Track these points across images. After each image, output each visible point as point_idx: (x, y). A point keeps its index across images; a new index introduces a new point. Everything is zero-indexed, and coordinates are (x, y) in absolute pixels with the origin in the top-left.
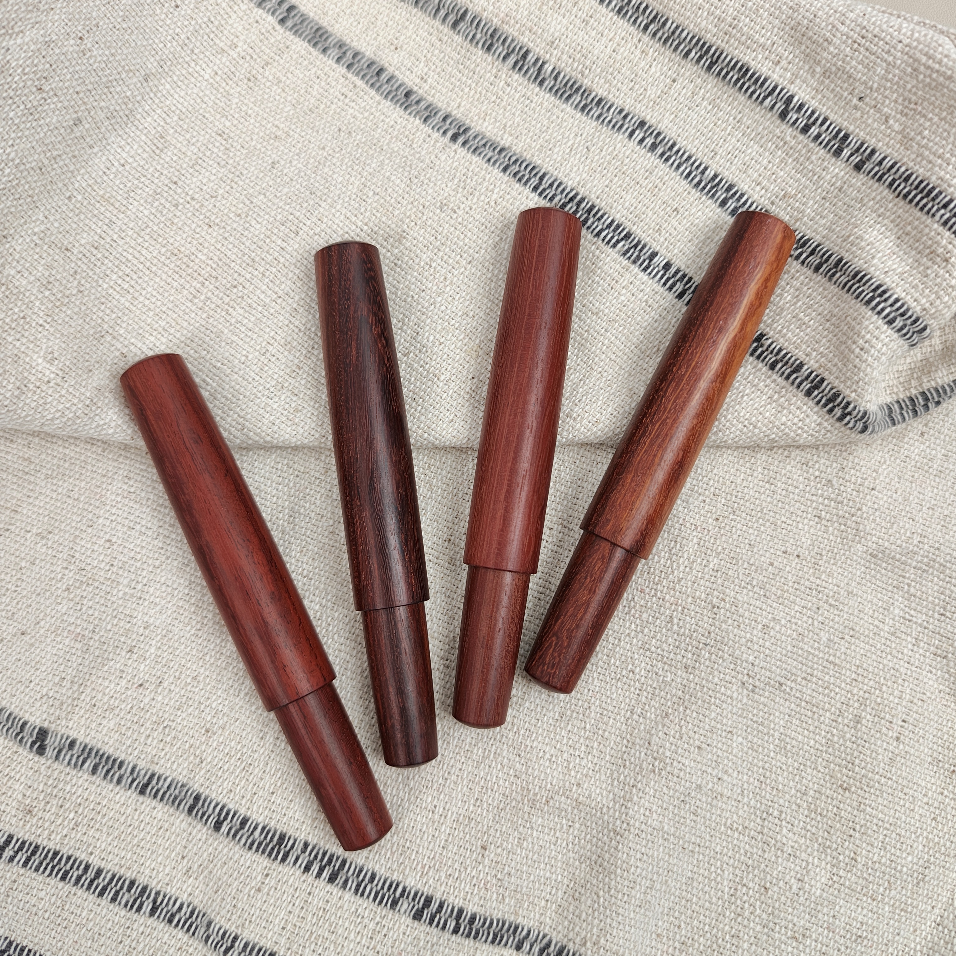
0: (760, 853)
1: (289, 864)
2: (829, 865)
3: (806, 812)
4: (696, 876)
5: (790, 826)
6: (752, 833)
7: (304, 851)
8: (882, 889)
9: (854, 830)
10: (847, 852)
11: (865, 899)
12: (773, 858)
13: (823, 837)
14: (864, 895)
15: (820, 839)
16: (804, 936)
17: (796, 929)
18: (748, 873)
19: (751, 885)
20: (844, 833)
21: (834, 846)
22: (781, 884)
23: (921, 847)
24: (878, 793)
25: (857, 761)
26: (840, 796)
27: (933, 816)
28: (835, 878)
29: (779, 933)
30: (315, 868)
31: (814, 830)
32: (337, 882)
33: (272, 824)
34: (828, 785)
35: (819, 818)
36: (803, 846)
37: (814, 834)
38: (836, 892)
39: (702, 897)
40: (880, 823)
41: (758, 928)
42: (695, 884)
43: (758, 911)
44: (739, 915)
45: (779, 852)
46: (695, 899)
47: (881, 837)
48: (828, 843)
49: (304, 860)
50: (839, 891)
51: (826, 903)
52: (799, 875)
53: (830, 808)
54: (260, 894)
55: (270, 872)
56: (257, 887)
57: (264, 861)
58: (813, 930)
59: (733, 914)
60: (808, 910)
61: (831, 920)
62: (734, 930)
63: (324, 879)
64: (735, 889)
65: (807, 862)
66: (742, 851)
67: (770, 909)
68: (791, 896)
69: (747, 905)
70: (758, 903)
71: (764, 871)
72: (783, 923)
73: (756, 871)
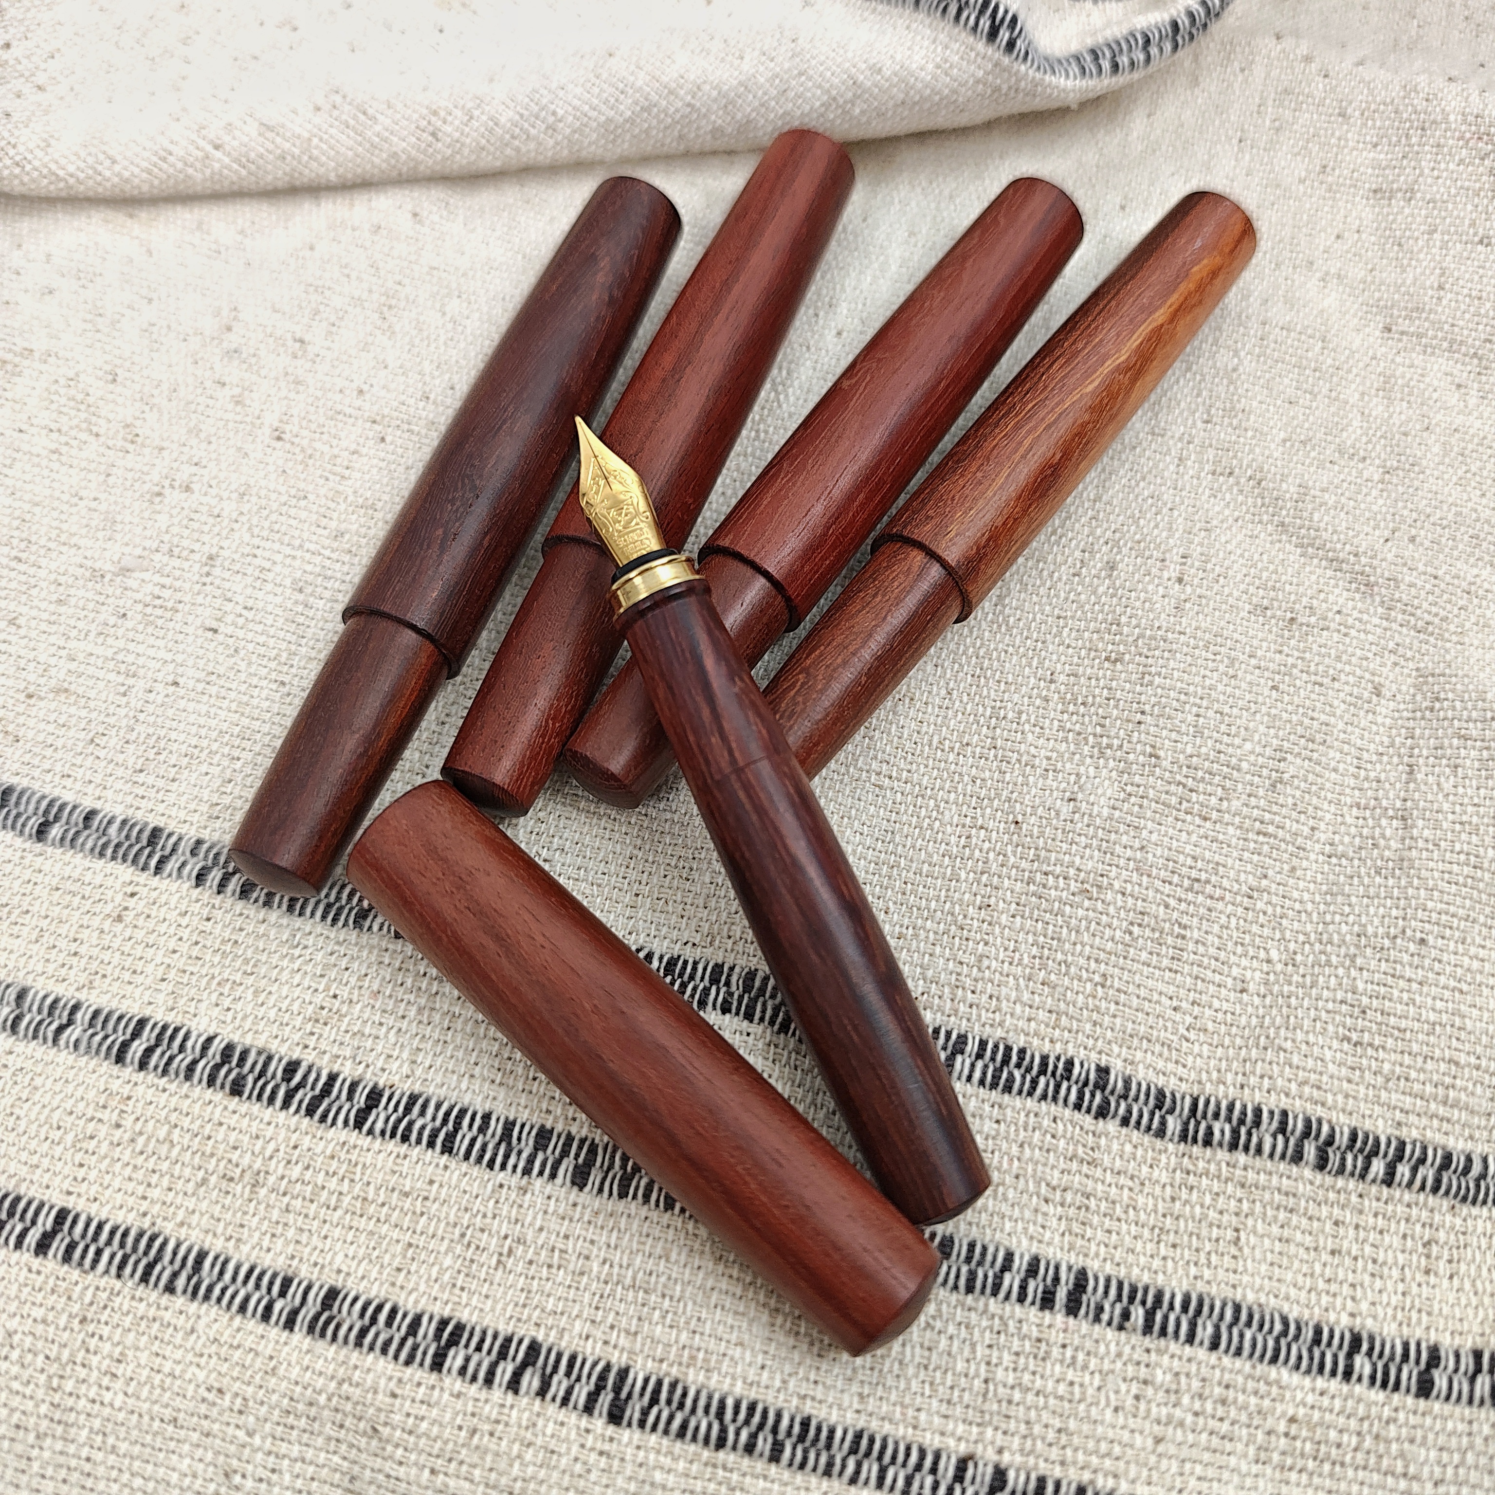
0: (996, 776)
1: (170, 875)
2: (1114, 773)
3: (1060, 707)
4: (898, 826)
5: (1037, 730)
6: (978, 750)
7: (193, 853)
8: (1214, 801)
9: (1143, 713)
10: (1139, 748)
11: (1189, 818)
12: (1020, 780)
13: (1095, 735)
14: (1186, 813)
15: (1091, 739)
16: (1099, 887)
17: (1083, 876)
18: (984, 809)
19: (992, 825)
20: (1128, 721)
21: (1116, 742)
22: (1041, 812)
23: (1262, 729)
24: (1166, 654)
25: (1124, 619)
26: (1109, 673)
27: (1270, 683)
28: (1129, 788)
29: (1056, 888)
31: (1078, 728)
33: (139, 815)
34: (1086, 662)
35: (1082, 709)
36: (1067, 755)
37: (1079, 734)
38: (1136, 808)
39: (915, 857)
40: (1183, 697)
41: (1019, 887)
43: (1012, 859)
44: (982, 873)
45: (1028, 768)
46: (903, 863)
47: (1190, 718)
48: (1105, 741)
49: (194, 866)
50: (1141, 806)
51: (1122, 828)
52: (1068, 794)
53: (1097, 691)
54: (121, 926)
55: (137, 889)
56: (115, 915)
57: (125, 872)
58: (1113, 875)
59: (972, 875)
60: (1095, 842)
61: (1139, 855)
62: (979, 897)
63: (233, 894)
64: (968, 837)
65: (1077, 775)
66: (966, 778)
67: (1032, 851)
68: (1061, 825)
69: (992, 856)
70: (1010, 849)
71: (1009, 801)
72: (1058, 870)
73: (996, 802)
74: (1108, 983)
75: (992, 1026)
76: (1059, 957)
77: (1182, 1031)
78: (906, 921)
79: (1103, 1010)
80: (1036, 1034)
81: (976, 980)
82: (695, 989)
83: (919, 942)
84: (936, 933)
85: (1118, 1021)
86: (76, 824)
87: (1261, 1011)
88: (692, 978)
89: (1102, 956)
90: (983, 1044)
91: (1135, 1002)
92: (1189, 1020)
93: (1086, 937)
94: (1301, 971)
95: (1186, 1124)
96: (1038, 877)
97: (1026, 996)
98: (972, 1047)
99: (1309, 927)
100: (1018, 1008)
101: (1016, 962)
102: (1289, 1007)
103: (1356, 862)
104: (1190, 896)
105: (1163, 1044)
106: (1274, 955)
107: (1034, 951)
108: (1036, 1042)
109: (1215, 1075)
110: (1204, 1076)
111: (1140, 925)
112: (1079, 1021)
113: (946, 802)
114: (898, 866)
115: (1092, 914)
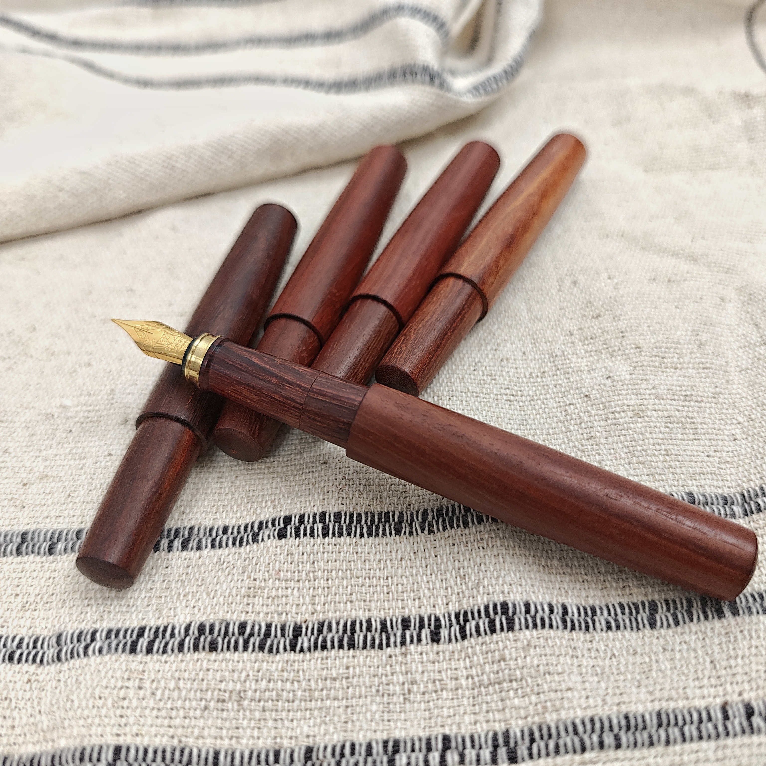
0: (565, 381)
2: (622, 361)
3: (581, 344)
4: (527, 416)
5: (575, 356)
6: (550, 373)
8: (675, 360)
10: (628, 347)
11: (668, 370)
12: (578, 378)
13: (604, 349)
14: (666, 368)
15: (603, 351)
16: (642, 411)
17: (631, 408)
18: (567, 396)
19: (574, 402)
20: (617, 338)
21: (616, 348)
22: (596, 387)
23: (681, 324)
26: (597, 323)
28: (633, 365)
29: (621, 418)
31: (594, 349)
34: (583, 322)
35: (592, 341)
36: (595, 361)
37: (596, 351)
38: (641, 372)
41: (603, 423)
43: (593, 412)
44: (581, 423)
45: (579, 373)
46: (538, 432)
47: (646, 328)
48: (611, 350)
50: (643, 370)
51: (639, 382)
52: (605, 376)
53: (595, 332)
58: (645, 403)
59: (576, 426)
60: (629, 392)
61: (653, 391)
62: (585, 435)
64: (565, 411)
65: (605, 367)
67: (601, 406)
68: (609, 389)
69: (582, 414)
70: (589, 408)
71: (578, 389)
72: (618, 409)
73: (571, 392)
74: (670, 453)
76: (639, 448)
77: (717, 465)
79: (674, 466)
85: (683, 469)
86: (72, 539)
87: (749, 445)
89: (660, 441)
91: (687, 458)
92: (717, 459)
93: (648, 435)
94: (757, 421)
95: (743, 506)
96: (610, 416)
99: (749, 403)
101: (618, 458)
103: (754, 369)
104: (687, 404)
105: (711, 473)
106: (740, 419)
107: (625, 450)
109: (744, 479)
110: (740, 482)
111: (670, 422)
113: (546, 399)
114: (536, 434)
115: (645, 424)
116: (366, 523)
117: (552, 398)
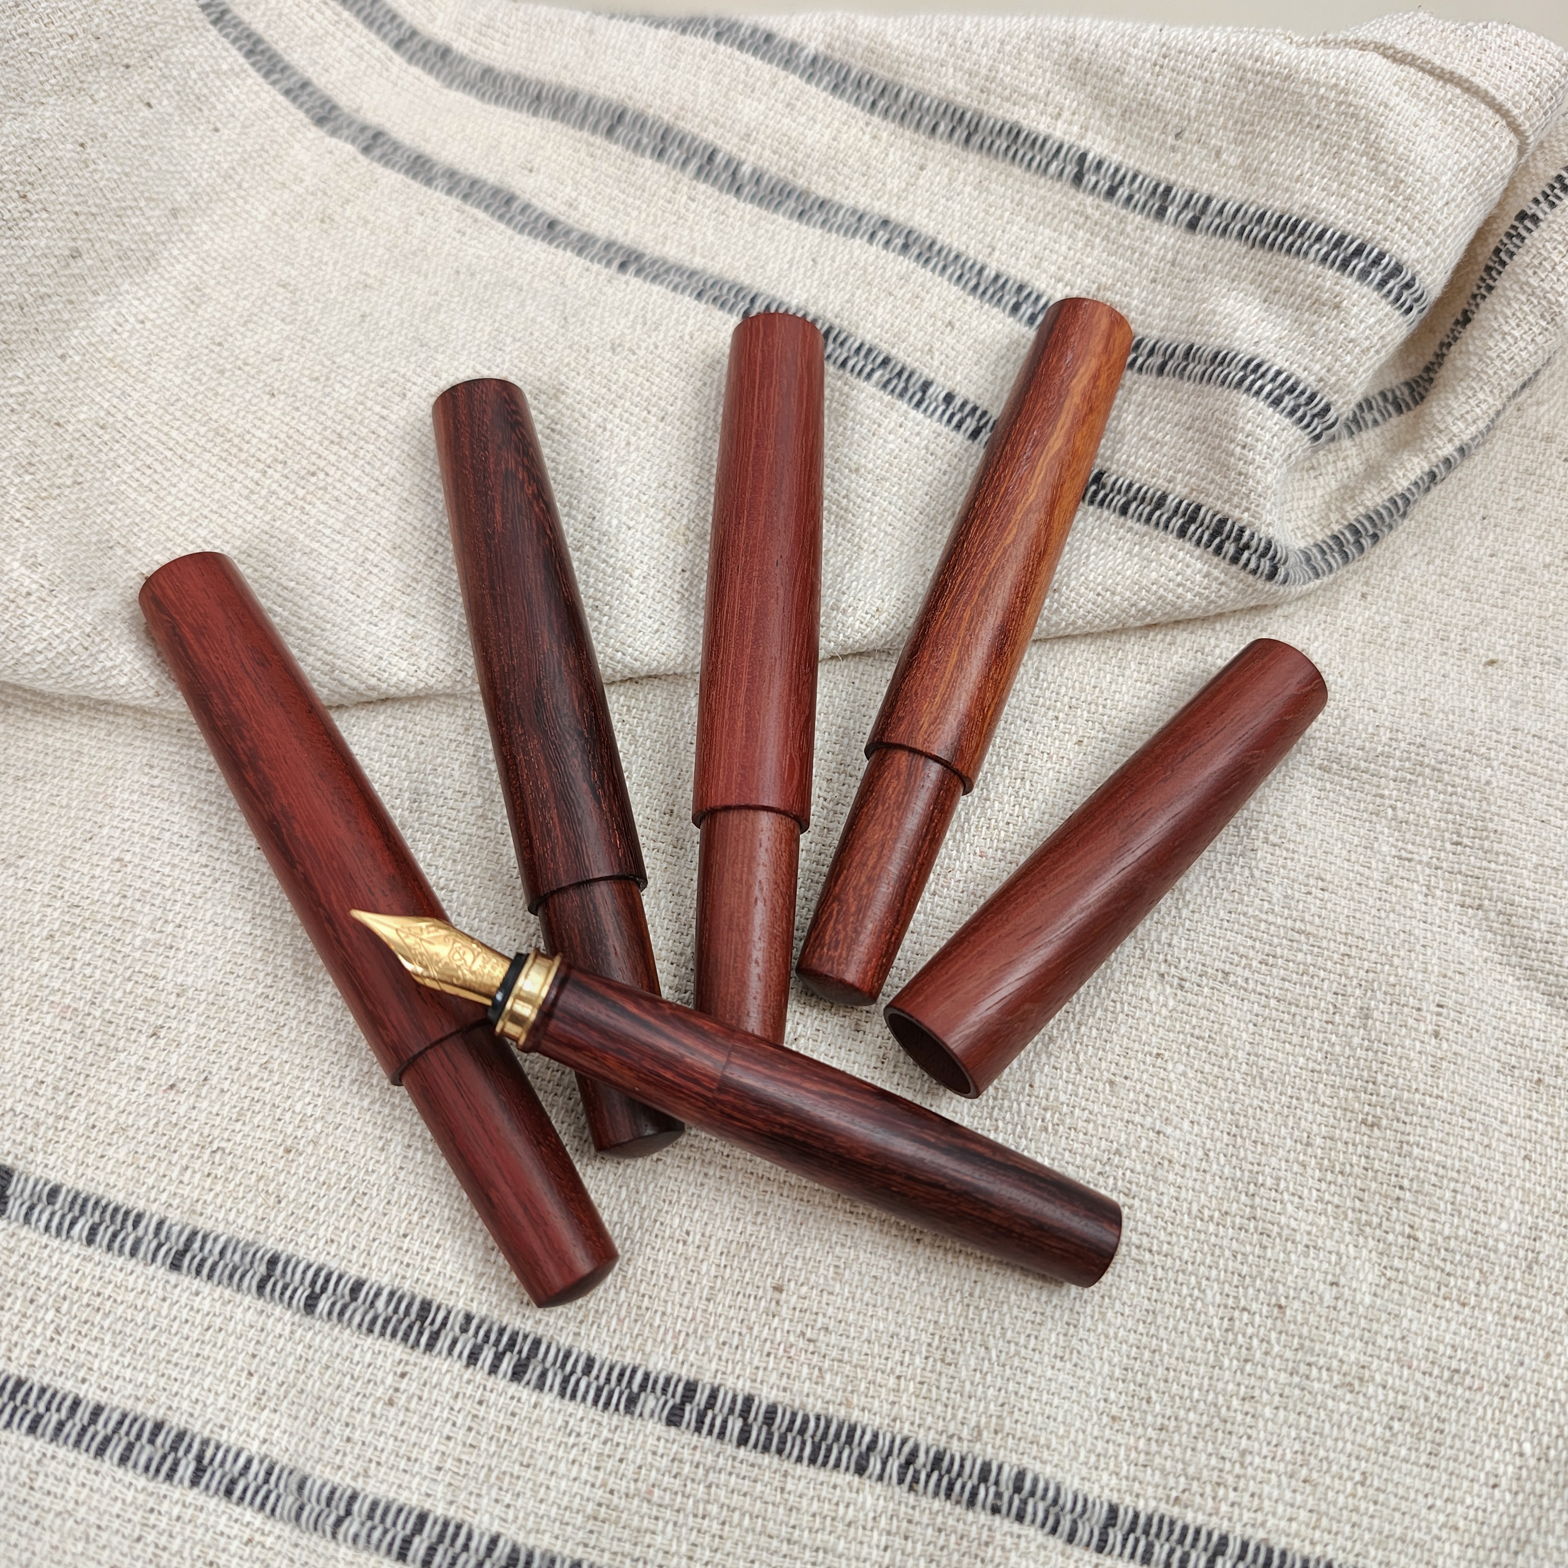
0: (1257, 1251)
1: (440, 1353)
2: (1374, 1254)
3: (1317, 1174)
4: (1159, 1305)
5: (1296, 1199)
6: (1238, 1220)
7: (464, 1330)
8: (1472, 1285)
9: (1401, 1188)
10: (1398, 1227)
11: (1447, 1304)
12: (1282, 1257)
13: (1354, 1210)
14: (1445, 1299)
15: (1350, 1213)
16: (1361, 1379)
17: (1345, 1368)
18: (1246, 1288)
19: (1254, 1307)
20: (1386, 1196)
21: (1375, 1220)
22: (1304, 1295)
23: (1517, 1205)
24: (1425, 1121)
25: (1380, 1078)
26: (1366, 1139)
27: (1523, 1153)
28: (1389, 1273)
29: (1319, 1380)
30: (488, 1355)
31: (1336, 1200)
32: (527, 1377)
33: (407, 1286)
34: (1343, 1123)
35: (1340, 1179)
36: (1326, 1230)
37: (1338, 1207)
38: (1396, 1296)
39: (1178, 1341)
40: (1441, 1171)
41: (1283, 1377)
42: (1160, 1320)
43: (1276, 1349)
44: (1246, 1361)
45: (1289, 1244)
46: (1165, 1347)
47: (1448, 1195)
48: (1364, 1217)
49: (466, 1344)
50: (1401, 1293)
51: (1384, 1316)
52: (1330, 1277)
53: (1355, 1159)
54: (393, 1410)
55: (408, 1368)
56: (387, 1398)
57: (395, 1350)
58: (1374, 1367)
59: (1235, 1362)
60: (1358, 1333)
61: (1400, 1345)
62: (1243, 1388)
63: (505, 1376)
64: (1231, 1319)
65: (1338, 1253)
66: (1227, 1253)
67: (1296, 1340)
68: (1324, 1312)
69: (1255, 1342)
70: (1273, 1335)
71: (1271, 1280)
72: (1322, 1361)
73: (1258, 1282)
74: (1368, 1482)
75: (1253, 1526)
76: (1322, 1453)
77: (1435, 1530)
78: (1168, 1412)
79: (1362, 1510)
80: (1297, 1535)
81: (1238, 1477)
82: (963, 1487)
83: (1181, 1435)
84: (1198, 1425)
85: (1376, 1522)
87: (1513, 1510)
88: (959, 1475)
89: (1364, 1453)
90: (1245, 1546)
91: (1393, 1502)
92: (1442, 1518)
93: (1348, 1433)
94: (1554, 1468)
96: (1303, 1368)
97: (1288, 1495)
98: (1233, 1548)
100: (1280, 1508)
101: (1278, 1457)
102: (1541, 1507)
104: (1450, 1388)
105: (1416, 1544)
106: (1527, 1447)
107: (1297, 1446)
108: (1297, 1544)
111: (1400, 1420)
112: (1339, 1522)
113: (1208, 1279)
114: (1160, 1350)
115: (1353, 1409)
116: (813, 1437)
117: (1218, 1280)
